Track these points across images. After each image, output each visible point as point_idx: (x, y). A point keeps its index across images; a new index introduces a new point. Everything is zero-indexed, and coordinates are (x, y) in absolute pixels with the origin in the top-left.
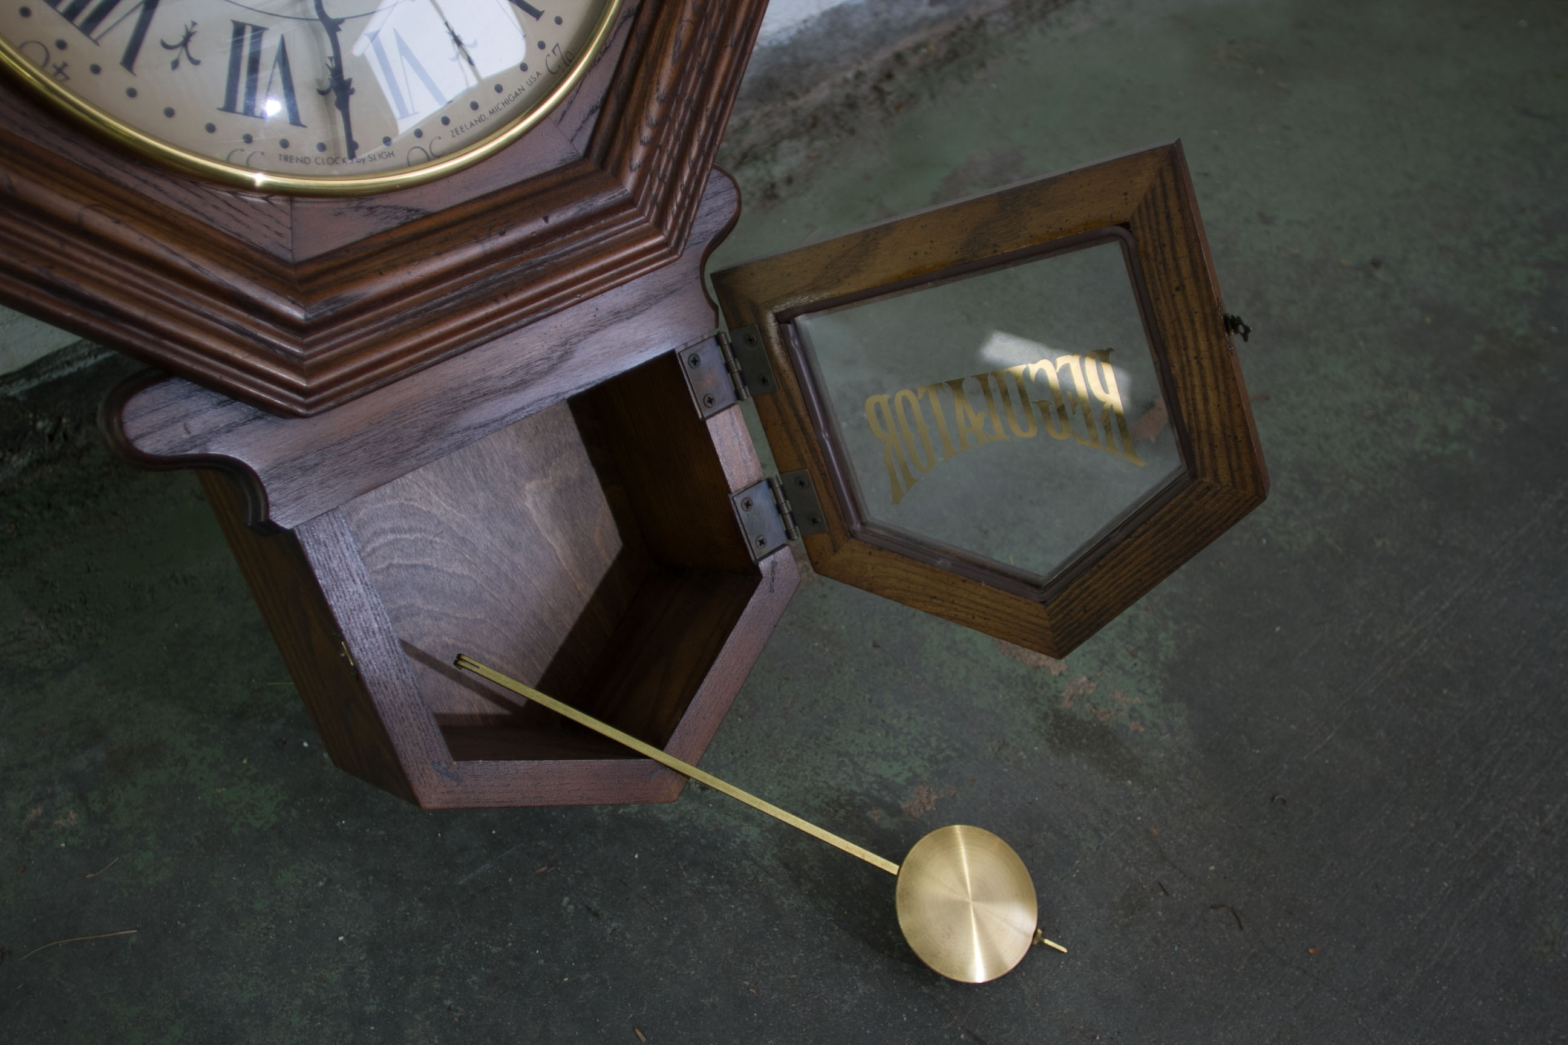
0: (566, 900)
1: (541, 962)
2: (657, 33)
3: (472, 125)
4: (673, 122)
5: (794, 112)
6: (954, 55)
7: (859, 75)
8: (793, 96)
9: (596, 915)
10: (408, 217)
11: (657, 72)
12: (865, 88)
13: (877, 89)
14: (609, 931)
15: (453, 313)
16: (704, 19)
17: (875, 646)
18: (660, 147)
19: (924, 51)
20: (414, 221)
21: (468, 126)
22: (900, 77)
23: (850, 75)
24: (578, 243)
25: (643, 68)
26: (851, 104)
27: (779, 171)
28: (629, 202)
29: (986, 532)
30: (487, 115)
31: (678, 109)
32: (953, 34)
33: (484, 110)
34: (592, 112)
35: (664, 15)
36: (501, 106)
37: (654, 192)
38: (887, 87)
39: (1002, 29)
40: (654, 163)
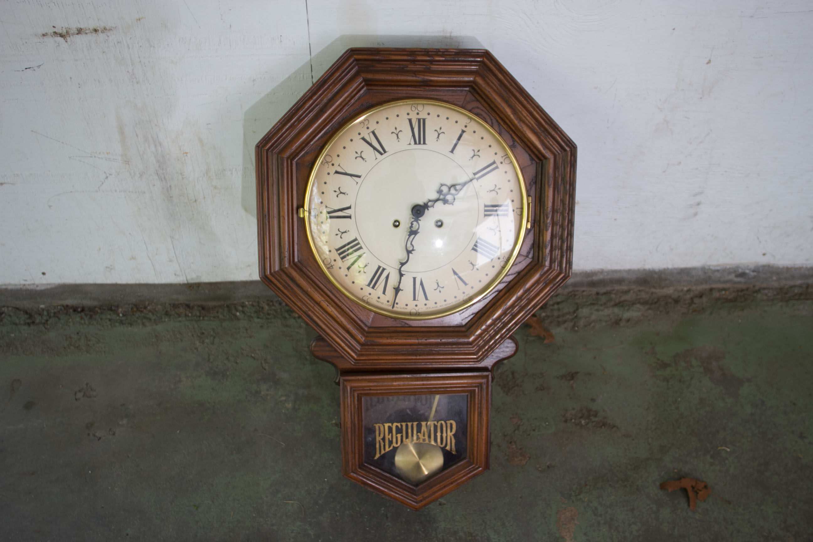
0: (383, 509)
1: (365, 520)
2: (502, 300)
3: (433, 308)
4: (495, 326)
5: (652, 293)
6: (735, 300)
7: (689, 291)
8: (654, 287)
9: (387, 518)
10: (404, 325)
11: (495, 312)
12: (688, 296)
13: (692, 299)
14: (387, 524)
15: (403, 355)
16: (520, 300)
17: (521, 497)
18: (487, 331)
19: (723, 292)
20: (405, 327)
21: (432, 308)
22: (704, 299)
23: (685, 289)
24: (448, 349)
25: (492, 308)
26: (676, 301)
27: (627, 315)
28: (470, 343)
29: (586, 485)
30: (439, 307)
31: (498, 323)
32: (742, 290)
33: (438, 305)
34: (472, 314)
35: (506, 296)
36: (444, 305)
37: (479, 343)
38: (696, 301)
39: (765, 298)
40: (484, 335)
